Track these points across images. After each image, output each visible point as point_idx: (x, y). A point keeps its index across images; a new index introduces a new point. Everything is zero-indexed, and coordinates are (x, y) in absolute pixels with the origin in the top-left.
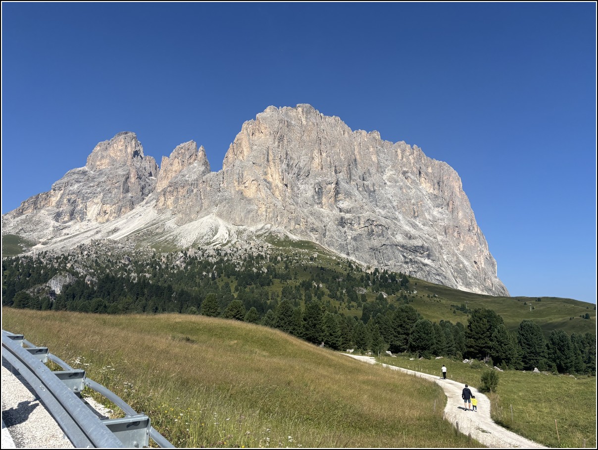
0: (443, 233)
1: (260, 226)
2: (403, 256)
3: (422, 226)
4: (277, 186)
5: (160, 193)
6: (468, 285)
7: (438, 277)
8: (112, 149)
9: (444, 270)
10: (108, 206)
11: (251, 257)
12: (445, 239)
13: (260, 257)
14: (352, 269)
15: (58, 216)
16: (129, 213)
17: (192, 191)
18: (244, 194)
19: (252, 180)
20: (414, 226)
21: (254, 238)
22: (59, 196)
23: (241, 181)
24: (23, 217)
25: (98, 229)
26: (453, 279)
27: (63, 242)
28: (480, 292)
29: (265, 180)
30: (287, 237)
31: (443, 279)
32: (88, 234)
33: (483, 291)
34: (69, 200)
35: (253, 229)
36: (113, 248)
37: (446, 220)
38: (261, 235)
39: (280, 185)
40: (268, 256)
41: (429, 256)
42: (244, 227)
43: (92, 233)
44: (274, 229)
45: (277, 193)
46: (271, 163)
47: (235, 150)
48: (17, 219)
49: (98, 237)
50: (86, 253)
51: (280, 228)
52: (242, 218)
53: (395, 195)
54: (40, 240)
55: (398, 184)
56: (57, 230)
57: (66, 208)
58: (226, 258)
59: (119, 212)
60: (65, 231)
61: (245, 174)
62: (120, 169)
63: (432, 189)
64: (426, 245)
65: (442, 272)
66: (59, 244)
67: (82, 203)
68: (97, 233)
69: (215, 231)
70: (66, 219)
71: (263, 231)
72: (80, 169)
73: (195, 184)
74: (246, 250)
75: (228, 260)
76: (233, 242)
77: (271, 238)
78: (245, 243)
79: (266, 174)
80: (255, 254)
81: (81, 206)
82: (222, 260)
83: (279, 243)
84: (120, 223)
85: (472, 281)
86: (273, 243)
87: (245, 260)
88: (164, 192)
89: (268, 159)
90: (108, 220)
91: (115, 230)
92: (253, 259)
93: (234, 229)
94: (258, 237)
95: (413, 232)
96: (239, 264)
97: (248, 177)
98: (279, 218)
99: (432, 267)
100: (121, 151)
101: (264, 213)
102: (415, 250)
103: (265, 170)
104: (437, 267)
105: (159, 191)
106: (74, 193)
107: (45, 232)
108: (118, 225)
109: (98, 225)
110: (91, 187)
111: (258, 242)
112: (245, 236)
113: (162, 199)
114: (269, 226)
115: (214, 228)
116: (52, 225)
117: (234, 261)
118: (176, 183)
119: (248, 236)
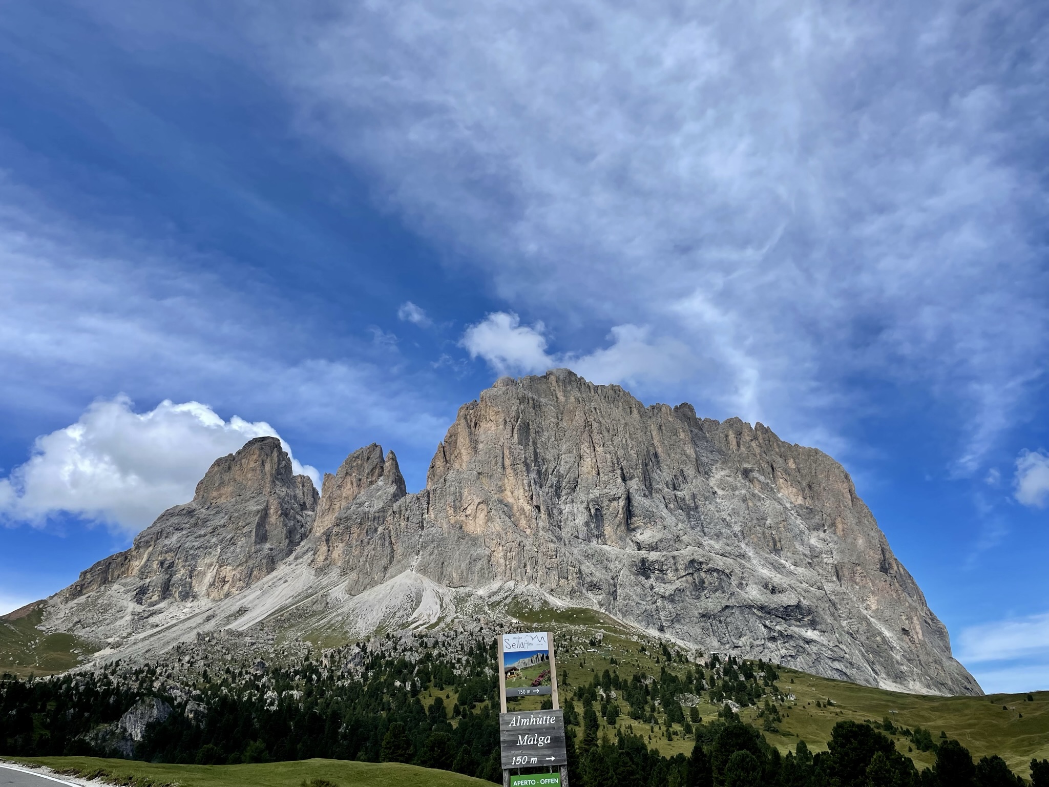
0: (834, 578)
1: (495, 586)
2: (765, 626)
3: (793, 567)
4: (522, 510)
5: (320, 538)
6: (898, 677)
7: (837, 665)
8: (237, 468)
9: (847, 650)
10: (229, 568)
11: (480, 645)
12: (838, 588)
14: (669, 658)
15: (140, 594)
16: (265, 579)
17: (376, 530)
18: (465, 528)
19: (477, 502)
20: (778, 568)
21: (487, 608)
22: (145, 557)
23: (458, 507)
24: (82, 599)
25: (210, 612)
26: (868, 667)
27: (148, 642)
28: (924, 691)
29: (501, 501)
30: (546, 602)
31: (847, 667)
32: (192, 623)
33: (928, 687)
34: (162, 564)
35: (482, 592)
36: (235, 646)
37: (835, 553)
38: (499, 603)
39: (527, 508)
41: (813, 624)
42: (467, 589)
43: (199, 620)
44: (521, 588)
45: (523, 523)
46: (509, 471)
47: (447, 454)
48: (72, 604)
49: (210, 626)
50: (187, 658)
51: (531, 586)
52: (462, 572)
53: (735, 512)
54: (110, 640)
55: (737, 493)
56: (139, 620)
57: (156, 578)
58: (435, 652)
59: (248, 579)
60: (152, 620)
61: (465, 492)
62: (252, 502)
63: (800, 498)
64: (805, 603)
65: (842, 654)
66: (140, 645)
67: (184, 567)
68: (208, 619)
69: (416, 600)
70: (155, 598)
71: (502, 594)
73: (379, 518)
74: (471, 634)
75: (440, 655)
76: (448, 620)
77: (517, 607)
78: (469, 620)
79: (501, 490)
80: (488, 640)
81: (182, 571)
82: (428, 657)
83: (532, 616)
84: (250, 597)
85: (904, 668)
86: (521, 616)
87: (471, 653)
88: (328, 537)
89: (503, 464)
90: (227, 595)
91: (242, 611)
92: (485, 650)
93: (449, 594)
94: (493, 606)
95: (777, 579)
96: (459, 661)
97: (471, 498)
98: (528, 567)
99: (823, 645)
100: (253, 470)
101: (502, 561)
102: (788, 613)
103: (500, 483)
104: (831, 644)
105: (318, 534)
106: (170, 550)
107: (118, 623)
108: (245, 602)
109: (210, 605)
110: (200, 536)
111: (493, 616)
112: (469, 607)
113: (324, 548)
114: (511, 584)
115: (413, 595)
116: (130, 610)
117: (451, 656)
118: (348, 519)
119: (475, 606)
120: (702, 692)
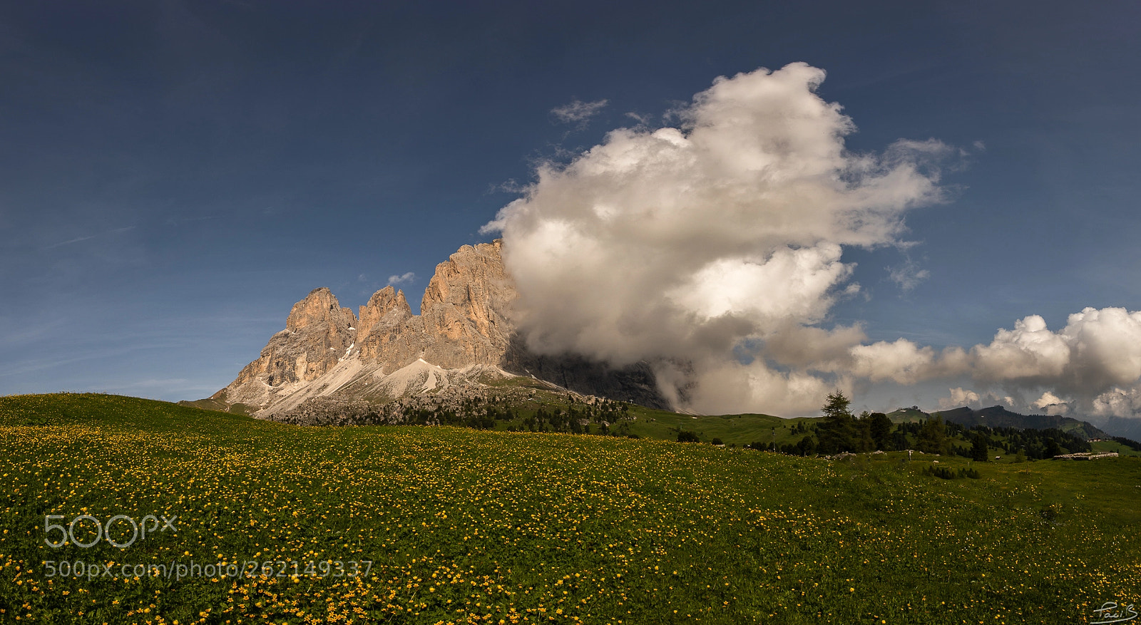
1: (470, 367)
2: (621, 383)
4: (482, 324)
5: (362, 343)
8: (308, 307)
10: (314, 363)
11: (468, 401)
13: (477, 400)
14: (573, 401)
15: (271, 380)
16: (334, 368)
17: (395, 337)
18: (449, 336)
19: (454, 321)
21: (466, 380)
22: (268, 361)
23: (442, 323)
24: (242, 386)
25: (308, 388)
27: (280, 404)
29: (469, 319)
30: (501, 375)
32: (300, 393)
34: (277, 364)
35: (462, 371)
36: (329, 405)
38: (473, 377)
39: (486, 322)
40: (486, 398)
41: (645, 381)
42: (454, 370)
43: (303, 391)
44: (485, 368)
45: (484, 331)
46: (473, 301)
47: (432, 294)
48: (238, 388)
49: (310, 395)
50: (306, 412)
51: (491, 366)
52: (450, 361)
54: (261, 405)
56: (273, 392)
57: (276, 372)
58: (444, 405)
59: (325, 368)
60: (279, 393)
61: (446, 316)
62: (320, 326)
64: (642, 370)
66: (277, 406)
67: (289, 364)
68: (308, 391)
69: (425, 377)
70: (278, 382)
71: (475, 372)
72: (281, 332)
73: (398, 329)
74: (462, 394)
75: (446, 407)
76: (445, 387)
77: (483, 378)
78: (458, 387)
79: (469, 313)
80: (472, 398)
81: (289, 367)
82: (440, 408)
83: (494, 383)
84: (328, 377)
86: (487, 383)
87: (463, 405)
88: (366, 342)
89: (469, 297)
90: (315, 378)
91: (325, 386)
92: (471, 402)
93: (443, 373)
94: (470, 378)
96: (457, 409)
97: (450, 318)
98: (489, 356)
100: (317, 307)
101: (473, 353)
103: (468, 309)
105: (360, 341)
106: (280, 356)
107: (263, 396)
108: (326, 381)
109: (307, 383)
110: (294, 347)
111: (471, 384)
112: (456, 379)
113: (366, 349)
114: (479, 366)
115: (423, 374)
116: (267, 389)
117: (453, 406)
118: (378, 331)
119: (460, 379)
120: (590, 418)
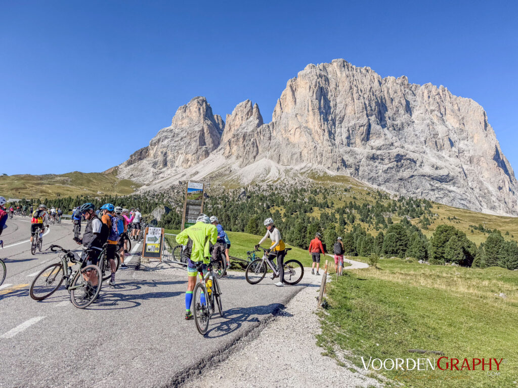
0: (469, 163)
1: (303, 165)
2: (430, 184)
3: (448, 158)
4: (316, 132)
6: (493, 208)
7: (462, 202)
8: (189, 111)
9: (469, 196)
10: (190, 155)
11: (296, 191)
12: (470, 168)
13: (303, 190)
14: (381, 197)
15: (155, 164)
16: (205, 160)
17: (250, 140)
18: (290, 140)
19: (295, 128)
20: (440, 158)
21: (299, 175)
22: (155, 149)
23: (286, 130)
24: (132, 166)
25: (184, 173)
26: (478, 203)
27: (160, 184)
28: (505, 215)
29: (306, 127)
30: (326, 173)
31: (467, 203)
32: (177, 177)
33: (507, 212)
34: (162, 152)
35: (297, 167)
37: (471, 151)
38: (304, 173)
39: (319, 130)
40: (310, 189)
41: (454, 184)
42: (290, 167)
43: (179, 176)
44: (315, 166)
45: (317, 137)
46: (311, 112)
47: (282, 105)
49: (184, 179)
50: (176, 191)
51: (319, 166)
52: (288, 159)
53: (422, 131)
54: (145, 183)
55: (425, 122)
56: (156, 175)
57: (160, 158)
58: (276, 192)
59: (198, 160)
60: (161, 175)
61: (290, 123)
62: (196, 127)
63: (458, 124)
64: (452, 174)
65: (466, 197)
66: (157, 185)
67: (171, 154)
68: (183, 176)
69: (268, 171)
70: (161, 167)
71: (306, 169)
72: (167, 128)
73: (251, 134)
74: (292, 185)
75: (278, 193)
76: (282, 179)
77: (313, 175)
78: (291, 179)
79: (307, 122)
80: (299, 188)
81: (171, 156)
82: (273, 194)
83: (319, 178)
84: (198, 167)
85: (496, 204)
86: (314, 178)
87: (292, 193)
88: (230, 143)
89: (308, 109)
90: (190, 166)
91: (197, 173)
93: (282, 168)
94: (302, 174)
95: (440, 163)
96: (286, 196)
97: (293, 126)
98: (318, 157)
99: (457, 193)
100: (196, 112)
101: (306, 154)
102: (442, 179)
103: (306, 119)
104: (462, 193)
105: (225, 142)
106: (165, 147)
107: (148, 176)
108: (197, 169)
109: (183, 170)
110: (176, 141)
111: (301, 178)
112: (291, 174)
113: (228, 148)
114: (310, 164)
115: (267, 168)
116: (152, 171)
117: (283, 193)
118: (238, 135)
119: (294, 173)
120: (395, 212)
